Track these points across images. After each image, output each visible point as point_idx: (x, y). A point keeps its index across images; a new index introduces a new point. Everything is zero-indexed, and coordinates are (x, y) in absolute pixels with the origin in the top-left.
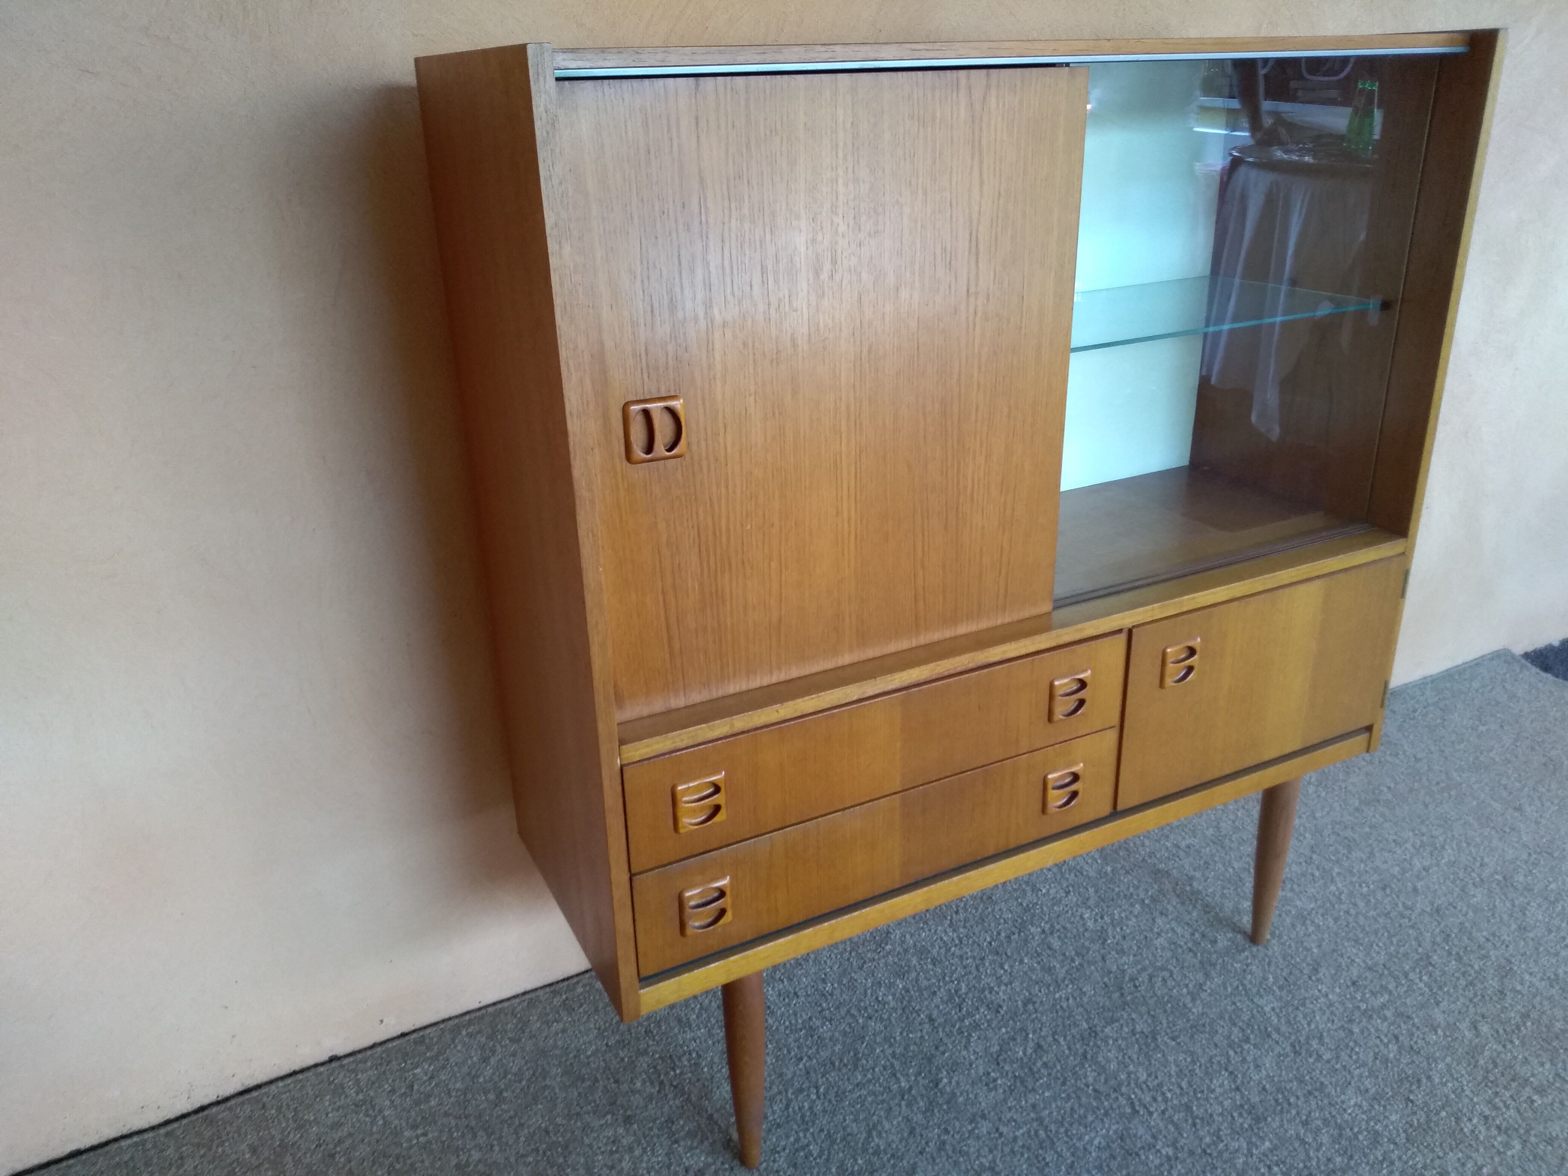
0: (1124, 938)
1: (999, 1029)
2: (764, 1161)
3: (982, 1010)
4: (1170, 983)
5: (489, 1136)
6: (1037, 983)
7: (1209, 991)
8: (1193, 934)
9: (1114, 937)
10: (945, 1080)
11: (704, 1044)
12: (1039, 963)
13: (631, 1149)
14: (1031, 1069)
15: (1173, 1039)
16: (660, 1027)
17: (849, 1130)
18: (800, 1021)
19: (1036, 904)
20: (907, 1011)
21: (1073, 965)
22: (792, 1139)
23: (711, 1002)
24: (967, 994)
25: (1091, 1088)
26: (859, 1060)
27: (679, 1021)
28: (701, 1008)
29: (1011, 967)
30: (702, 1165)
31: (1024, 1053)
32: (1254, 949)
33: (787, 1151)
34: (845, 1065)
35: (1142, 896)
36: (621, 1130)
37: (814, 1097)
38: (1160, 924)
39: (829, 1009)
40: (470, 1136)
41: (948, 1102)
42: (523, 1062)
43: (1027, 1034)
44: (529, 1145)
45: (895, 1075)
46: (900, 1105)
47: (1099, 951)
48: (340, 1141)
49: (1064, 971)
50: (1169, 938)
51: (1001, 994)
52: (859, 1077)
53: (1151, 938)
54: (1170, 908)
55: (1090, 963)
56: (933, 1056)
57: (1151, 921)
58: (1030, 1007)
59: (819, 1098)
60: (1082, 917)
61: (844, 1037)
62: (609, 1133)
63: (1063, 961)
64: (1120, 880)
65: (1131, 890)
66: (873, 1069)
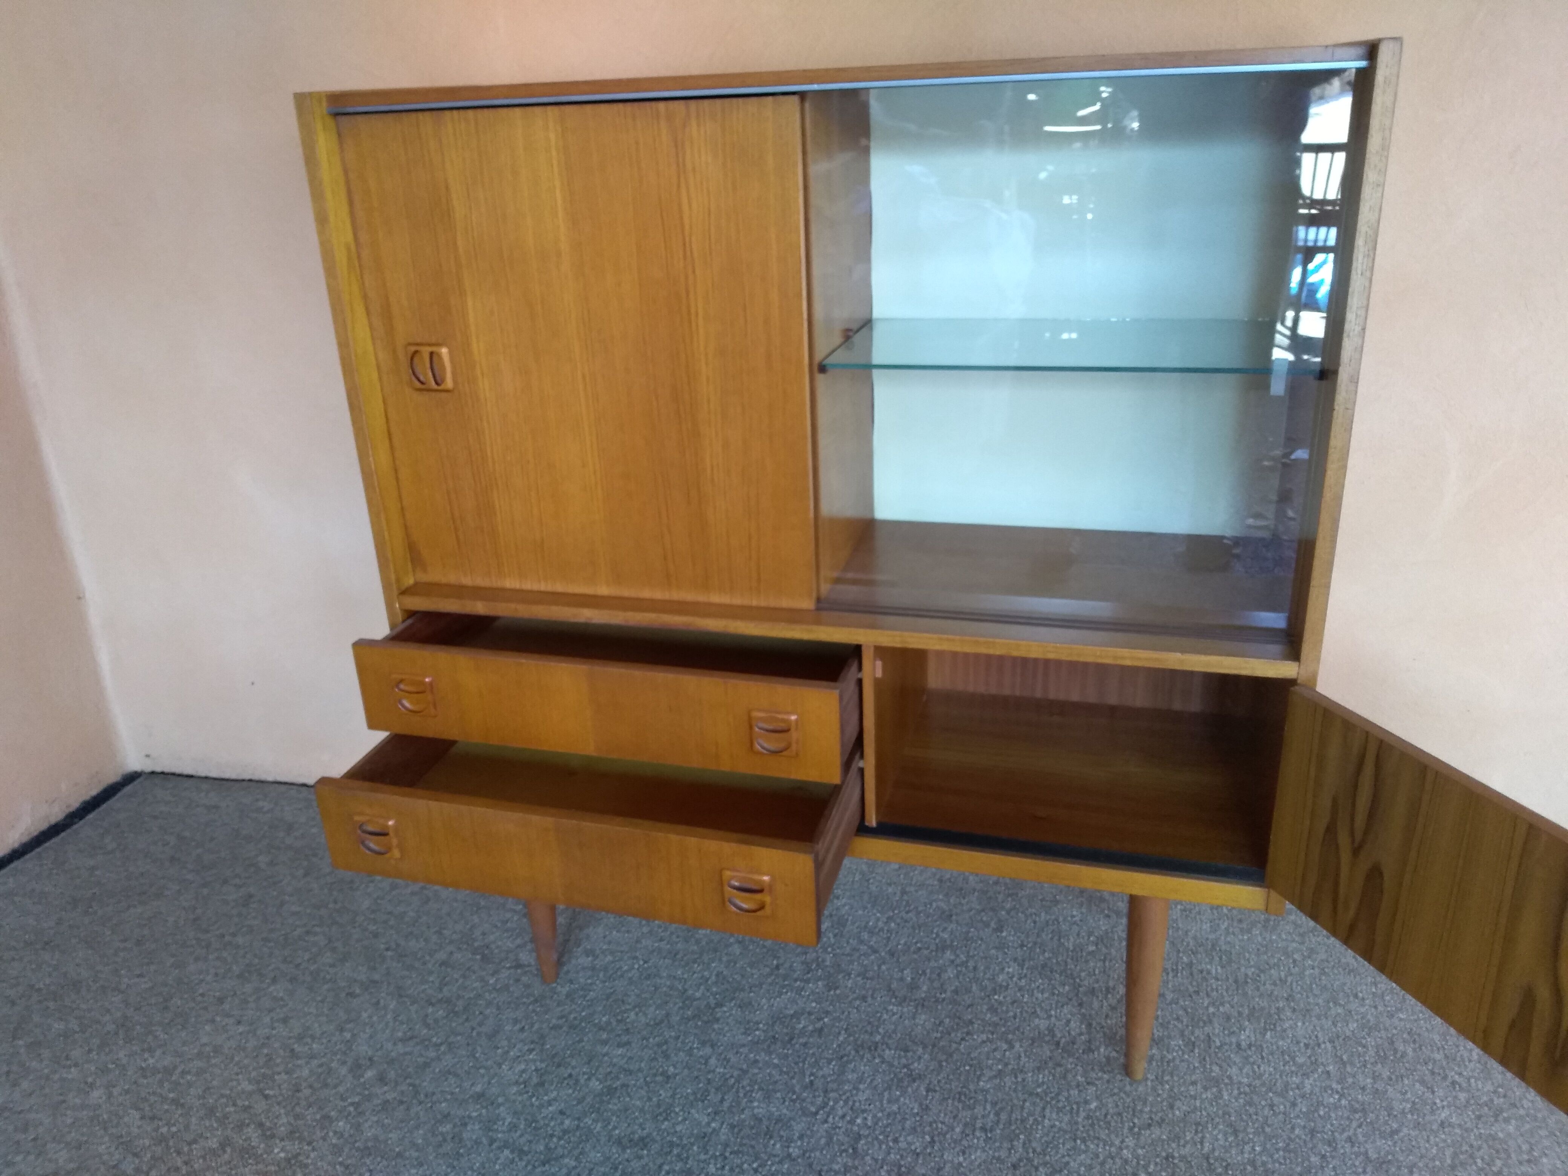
0: (1014, 1002)
1: (812, 1001)
2: (558, 983)
3: (820, 983)
4: (998, 1055)
6: (889, 991)
7: (1020, 1079)
8: (1081, 1034)
9: (1005, 997)
10: (725, 1009)
12: (912, 979)
13: (506, 931)
14: (791, 1039)
15: (928, 1090)
19: (982, 939)
20: (770, 953)
21: (938, 995)
22: (589, 981)
24: (827, 966)
25: (812, 1078)
26: (694, 962)
29: (888, 969)
30: (526, 963)
31: (804, 1027)
32: (1119, 1077)
33: (577, 986)
34: (682, 961)
35: (1085, 982)
37: (636, 966)
38: (1065, 1011)
41: (706, 1022)
43: (825, 1018)
45: (701, 985)
46: (675, 1004)
47: (975, 999)
49: (923, 995)
50: (1055, 1025)
51: (850, 981)
52: (679, 972)
53: (1038, 1016)
54: (1096, 1004)
55: (954, 1002)
56: (743, 990)
57: (1060, 1004)
58: (858, 1002)
59: (638, 969)
60: (1003, 969)
61: (707, 943)
62: (508, 915)
63: (935, 988)
64: (1087, 962)
65: (1083, 974)
66: (695, 973)
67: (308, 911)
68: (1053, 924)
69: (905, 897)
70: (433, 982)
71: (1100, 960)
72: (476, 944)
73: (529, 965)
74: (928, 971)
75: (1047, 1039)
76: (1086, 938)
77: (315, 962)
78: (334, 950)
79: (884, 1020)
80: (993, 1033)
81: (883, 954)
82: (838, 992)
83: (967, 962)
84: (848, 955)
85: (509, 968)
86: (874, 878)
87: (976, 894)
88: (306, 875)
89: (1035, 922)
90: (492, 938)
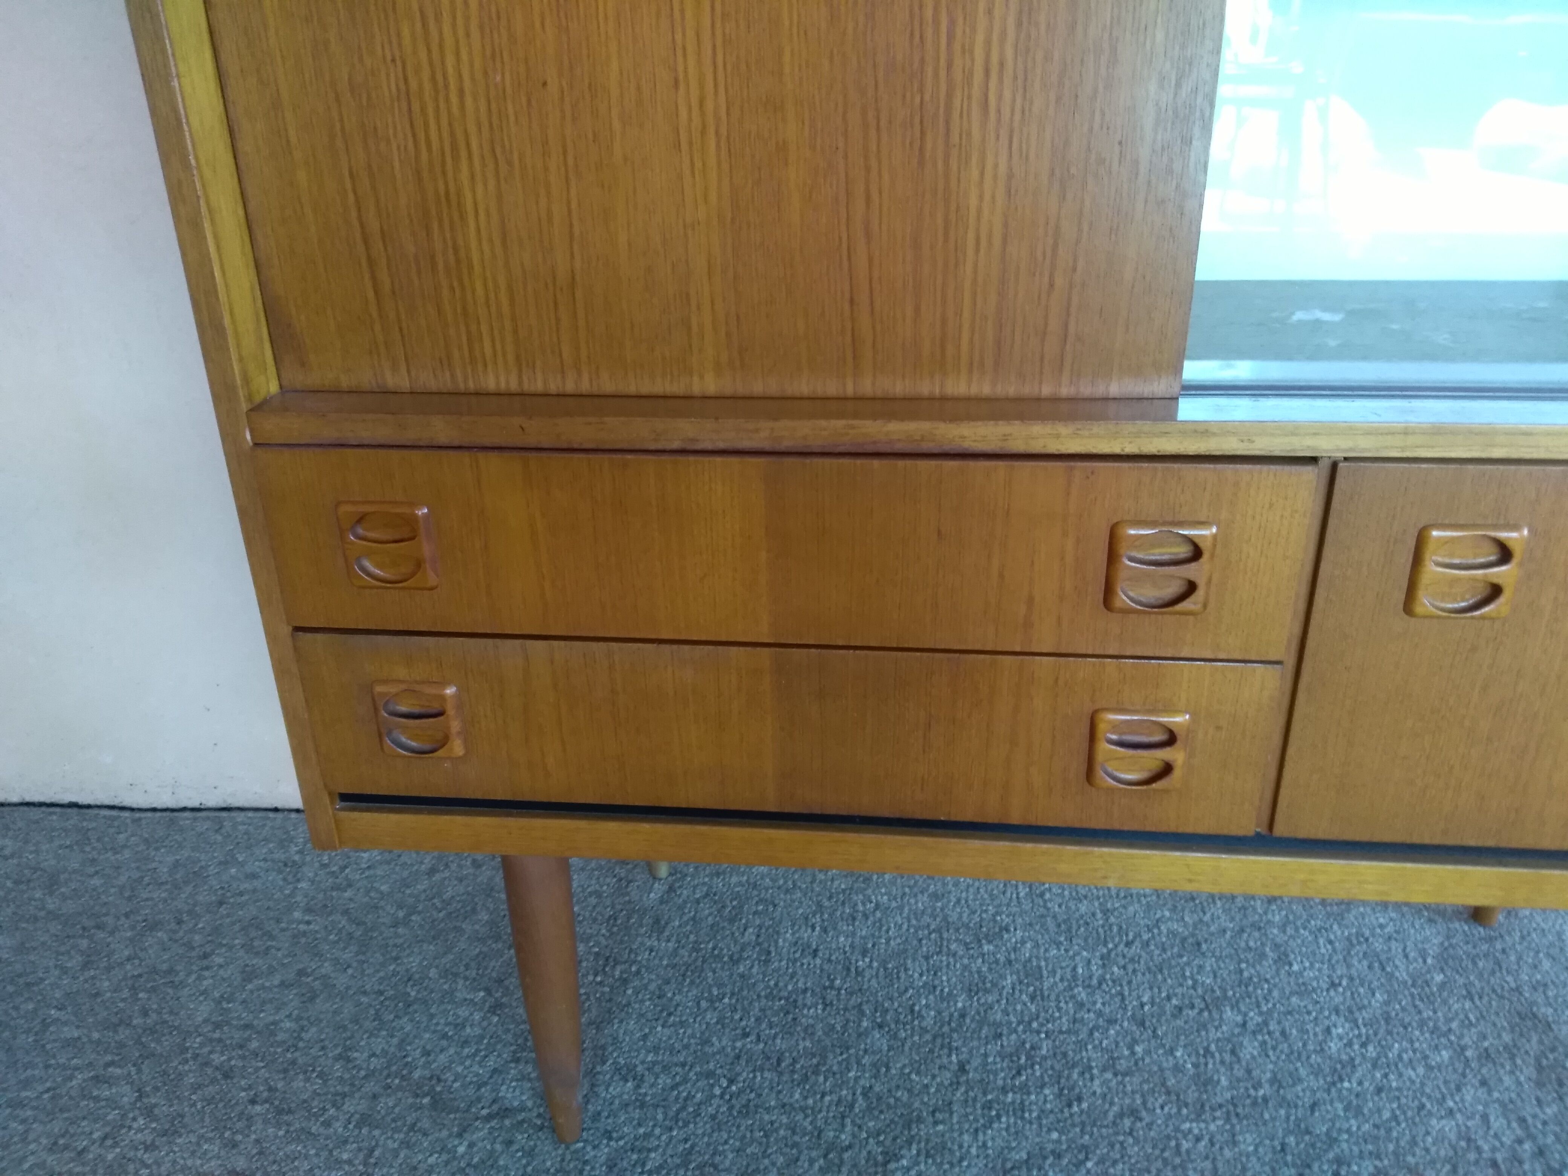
0: (1379, 1090)
1: (1049, 1130)
2: (586, 1141)
3: (1047, 1091)
5: (357, 954)
6: (1168, 1093)
8: (1520, 1142)
9: (1360, 1083)
10: (905, 1162)
11: (657, 962)
12: (1196, 1066)
13: (466, 1043)
16: (629, 919)
17: (717, 1159)
18: (790, 988)
19: (1267, 981)
20: (939, 1041)
21: (1252, 1092)
22: (641, 1131)
23: (710, 914)
24: (1044, 1058)
26: (816, 1073)
27: (657, 921)
28: (693, 919)
29: (1148, 1052)
30: (516, 1104)
33: (621, 1143)
34: (793, 1072)
35: (1467, 1040)
36: (477, 1016)
37: (717, 1091)
38: (1468, 1098)
39: (839, 989)
40: (342, 946)
42: (462, 890)
43: (1087, 1159)
44: (380, 984)
45: (843, 1117)
46: (812, 1162)
47: (1314, 1092)
48: (241, 894)
49: (1228, 1095)
50: (1467, 1127)
51: (1097, 1082)
52: (797, 1096)
53: (1430, 1114)
54: (1507, 1080)
55: (1284, 1102)
56: (920, 1120)
57: (1453, 1086)
58: (1127, 1122)
59: (722, 1096)
60: (1328, 1030)
61: (826, 1034)
62: (463, 1012)
63: (1239, 1080)
64: (1445, 1002)
65: (1454, 1025)
66: (823, 1095)
67: (96, 1035)
68: (1359, 943)
69: (1112, 920)
70: (349, 1162)
71: (1465, 998)
72: (416, 1075)
73: (522, 1109)
74: (1213, 1047)
75: (1472, 1156)
76: (1420, 960)
77: (116, 1145)
78: (149, 1112)
79: (1188, 1152)
80: (1378, 1157)
81: (1126, 1024)
82: (1085, 1105)
83: (1266, 1023)
84: (1069, 1032)
85: (489, 1118)
86: (1050, 889)
87: (1219, 904)
88: (86, 966)
89: (1331, 942)
90: (443, 1058)
